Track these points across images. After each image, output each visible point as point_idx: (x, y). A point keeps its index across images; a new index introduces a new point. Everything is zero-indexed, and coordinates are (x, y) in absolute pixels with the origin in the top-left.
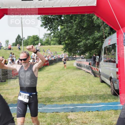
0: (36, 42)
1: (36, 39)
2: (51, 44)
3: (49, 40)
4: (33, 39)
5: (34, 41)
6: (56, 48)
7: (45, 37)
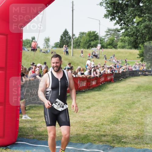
0: (92, 43)
1: (93, 38)
2: (118, 46)
3: (114, 39)
4: (88, 37)
5: (90, 41)
6: (126, 53)
7: (107, 35)
